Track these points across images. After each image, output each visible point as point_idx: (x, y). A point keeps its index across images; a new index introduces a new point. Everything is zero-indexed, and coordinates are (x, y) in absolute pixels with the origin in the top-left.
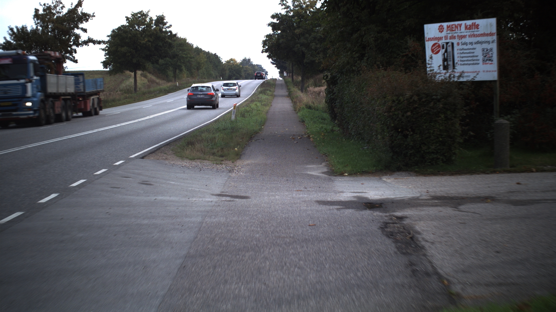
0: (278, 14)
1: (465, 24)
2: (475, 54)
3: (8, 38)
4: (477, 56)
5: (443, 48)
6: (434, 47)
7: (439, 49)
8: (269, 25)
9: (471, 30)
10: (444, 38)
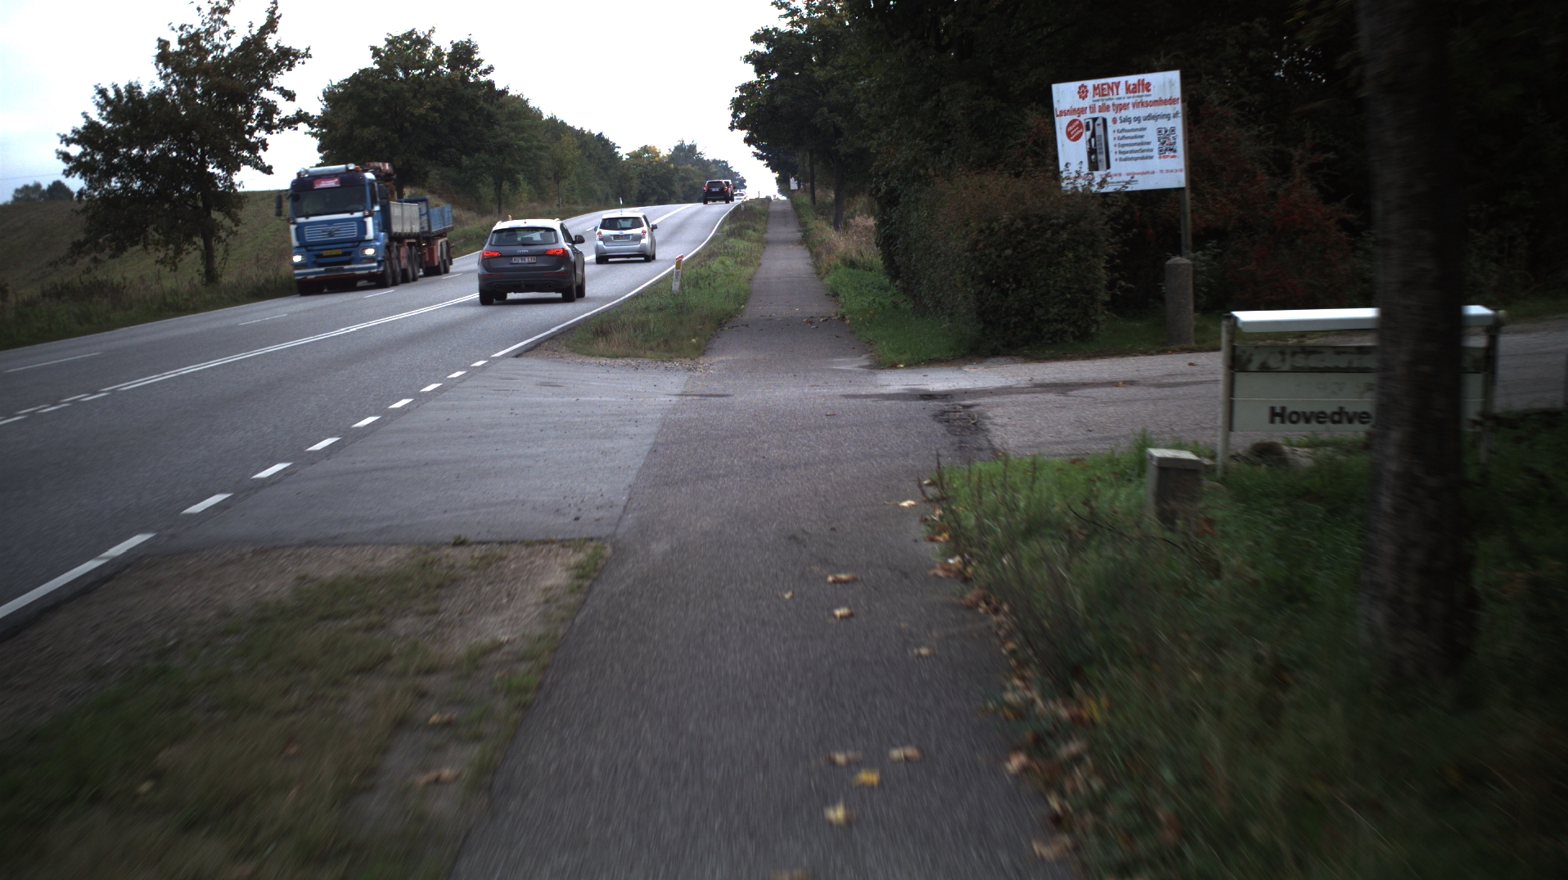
0: (770, 29)
1: (1126, 82)
2: (1145, 140)
3: (95, 115)
4: (1149, 143)
5: (1088, 129)
6: (1071, 128)
7: (1080, 131)
8: (748, 59)
9: (1137, 94)
10: (1088, 110)
